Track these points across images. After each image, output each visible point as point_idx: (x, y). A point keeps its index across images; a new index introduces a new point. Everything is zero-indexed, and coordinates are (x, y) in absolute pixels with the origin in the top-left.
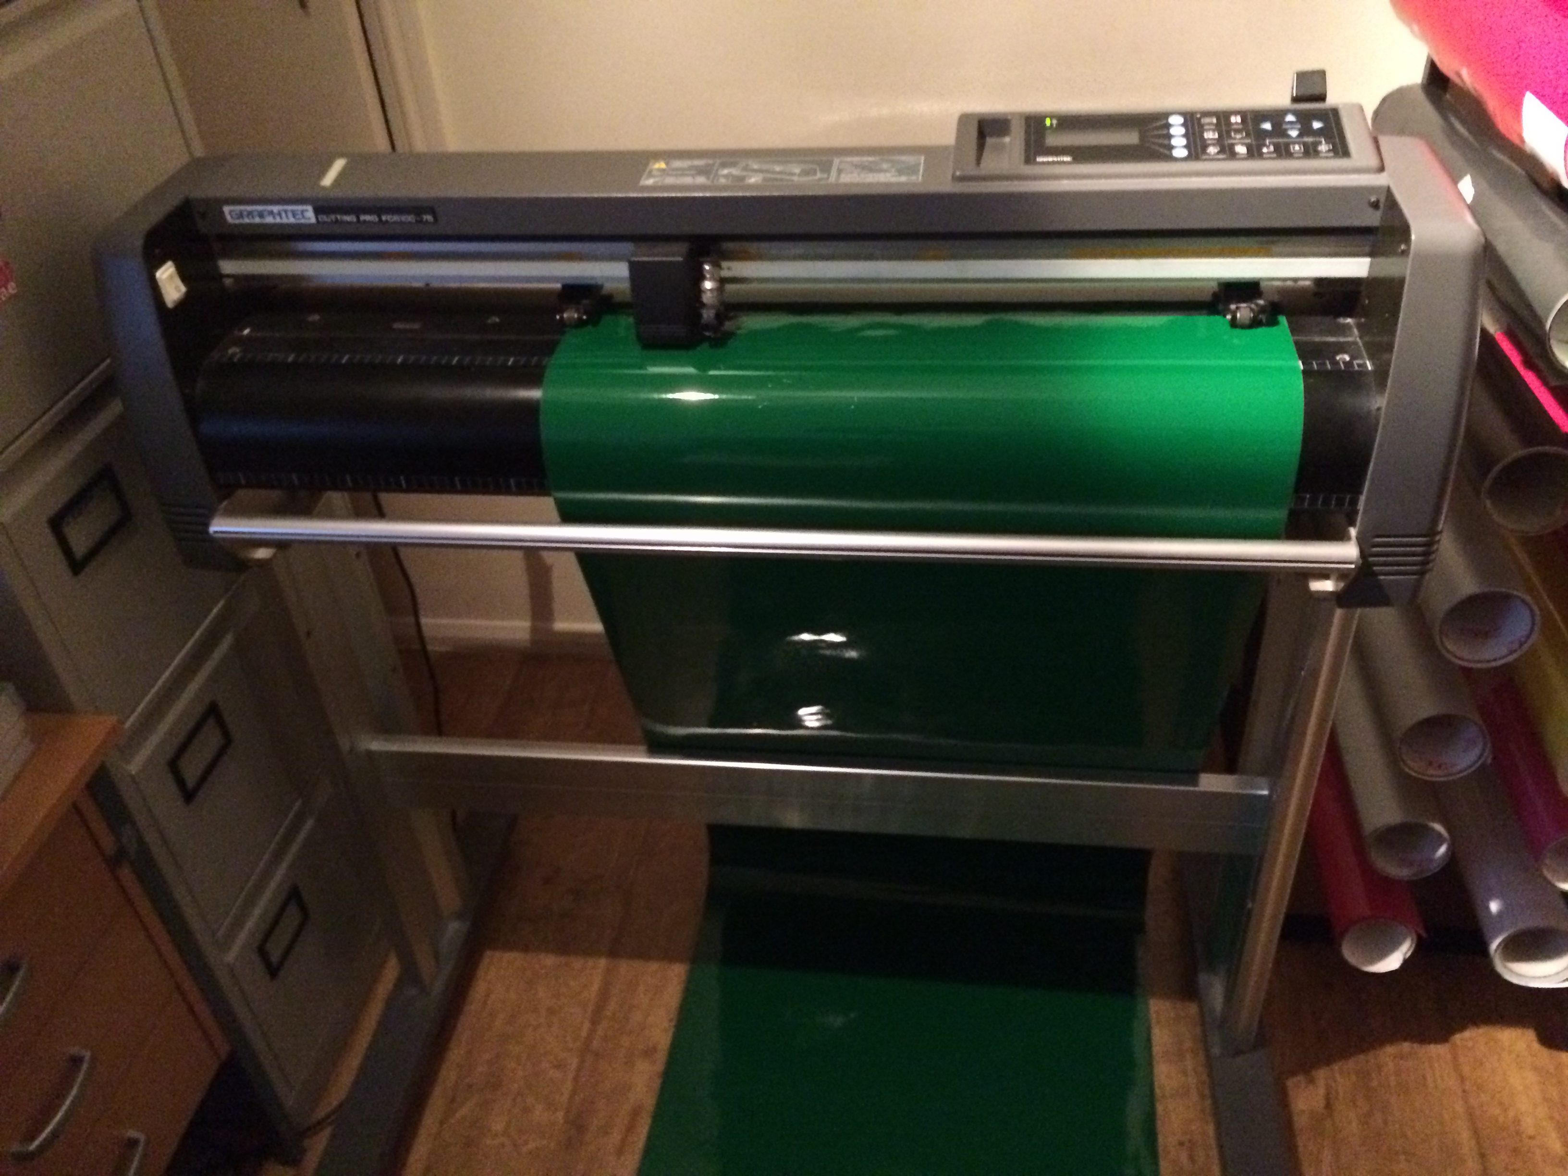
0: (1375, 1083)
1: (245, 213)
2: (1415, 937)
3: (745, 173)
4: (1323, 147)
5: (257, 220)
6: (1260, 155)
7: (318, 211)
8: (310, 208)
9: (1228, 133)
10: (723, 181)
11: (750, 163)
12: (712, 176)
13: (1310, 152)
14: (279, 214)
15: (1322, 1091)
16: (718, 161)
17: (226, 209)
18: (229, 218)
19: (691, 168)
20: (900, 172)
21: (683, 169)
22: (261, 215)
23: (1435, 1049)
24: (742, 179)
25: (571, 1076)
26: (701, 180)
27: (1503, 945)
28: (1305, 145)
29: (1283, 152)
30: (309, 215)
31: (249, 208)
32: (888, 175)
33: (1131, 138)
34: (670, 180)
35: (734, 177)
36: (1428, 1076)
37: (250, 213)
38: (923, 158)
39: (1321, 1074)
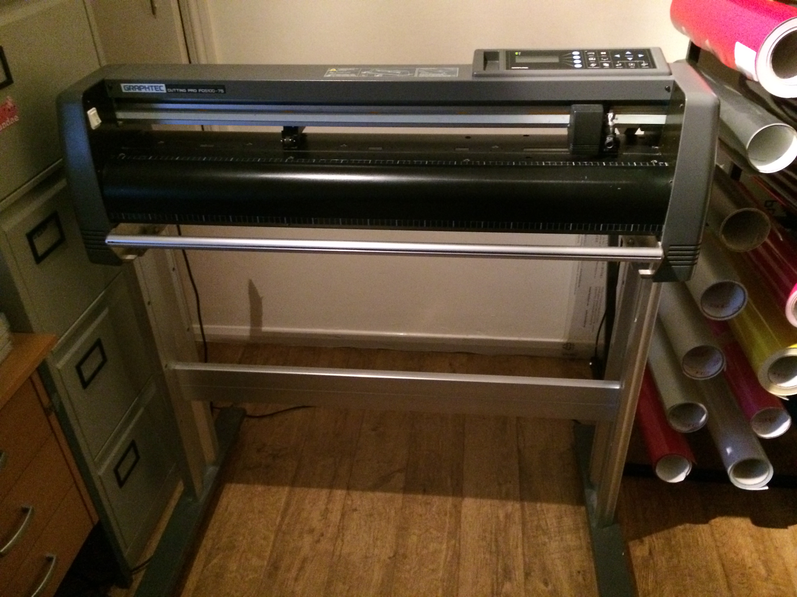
0: (673, 543)
1: (131, 87)
2: (691, 463)
3: (373, 73)
4: (644, 64)
5: (137, 91)
6: (615, 67)
7: (167, 87)
8: (164, 85)
9: (600, 58)
10: (363, 76)
11: (376, 70)
12: (358, 74)
13: (638, 66)
14: (148, 88)
15: (647, 547)
16: (361, 69)
17: (122, 85)
18: (124, 91)
19: (347, 71)
20: (448, 73)
21: (345, 71)
22: (139, 88)
23: (702, 527)
24: (373, 75)
25: (271, 544)
26: (353, 75)
27: (733, 469)
28: (636, 63)
29: (625, 66)
30: (163, 88)
31: (134, 85)
32: (442, 74)
33: (556, 60)
34: (339, 75)
35: (369, 74)
36: (699, 539)
37: (134, 88)
38: (458, 69)
39: (647, 540)
